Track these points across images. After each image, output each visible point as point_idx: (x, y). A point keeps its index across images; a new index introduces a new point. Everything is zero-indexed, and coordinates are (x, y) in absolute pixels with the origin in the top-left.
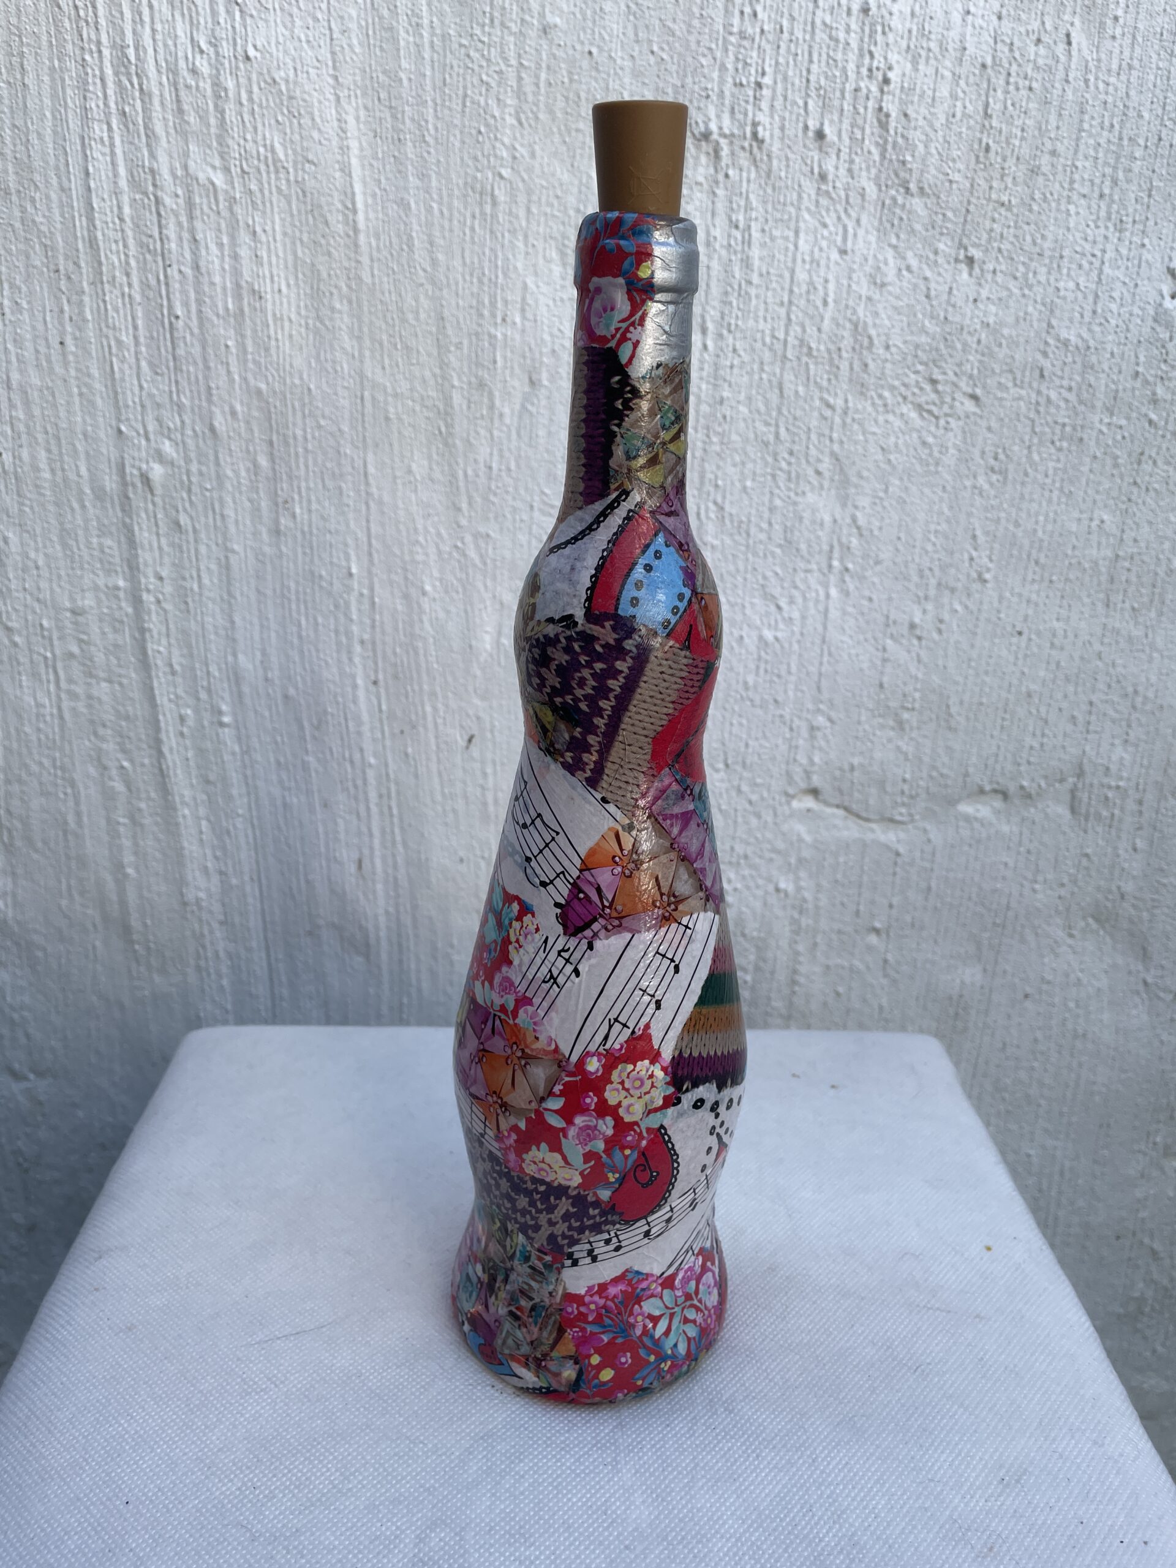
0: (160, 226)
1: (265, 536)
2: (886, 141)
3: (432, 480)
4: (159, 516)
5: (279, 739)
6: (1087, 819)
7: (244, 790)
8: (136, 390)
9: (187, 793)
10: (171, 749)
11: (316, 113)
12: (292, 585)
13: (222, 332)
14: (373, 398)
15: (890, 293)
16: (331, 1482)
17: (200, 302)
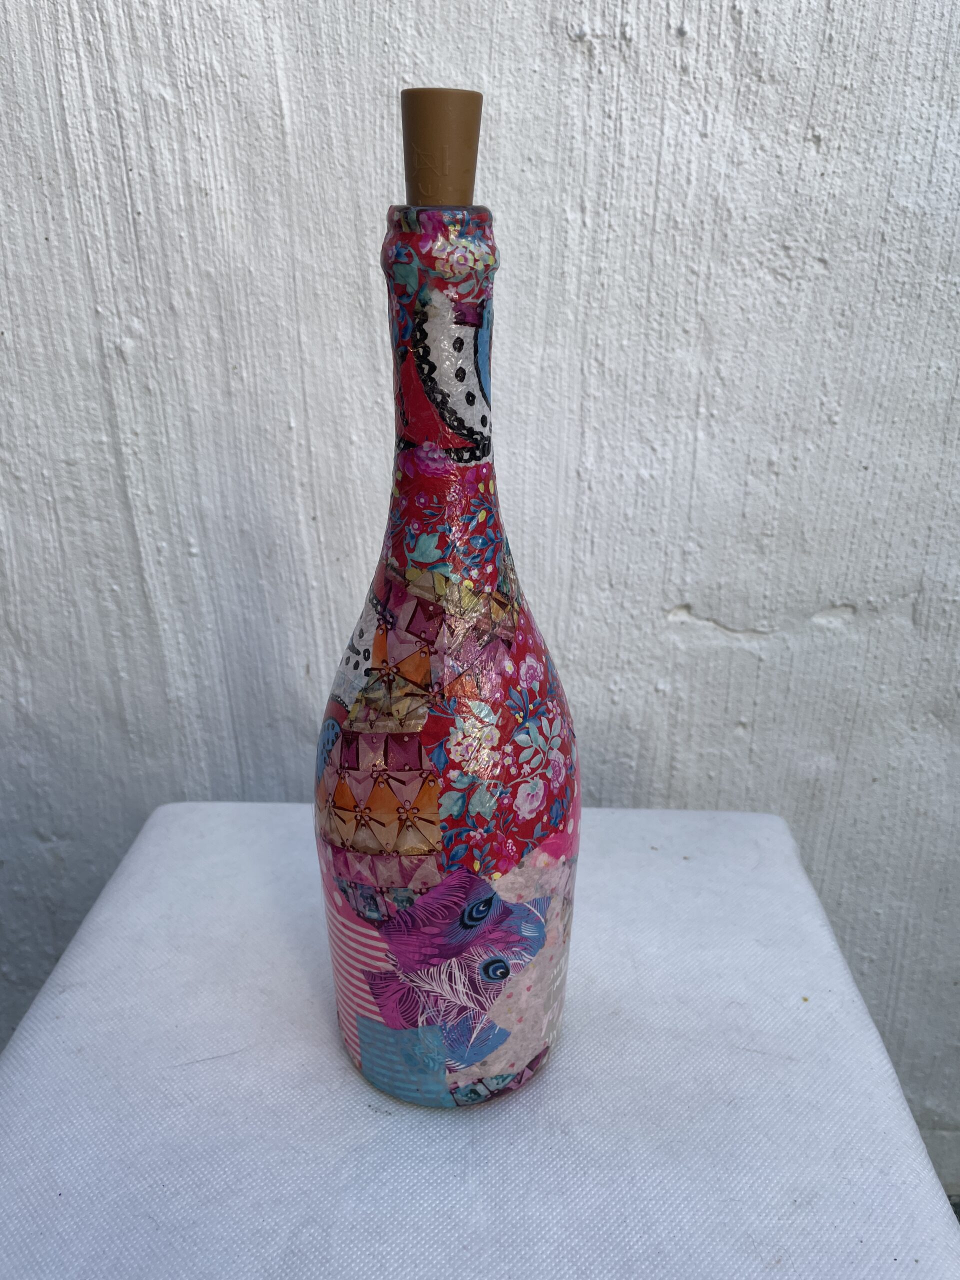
0: (122, 137)
1: (219, 397)
2: (740, 36)
3: (355, 346)
4: (132, 382)
5: (238, 566)
6: (927, 629)
7: (211, 608)
8: (109, 276)
9: (165, 611)
10: (151, 575)
11: (247, 34)
12: (243, 437)
13: (176, 224)
14: (303, 277)
15: (746, 171)
16: (226, 1183)
17: (157, 200)
